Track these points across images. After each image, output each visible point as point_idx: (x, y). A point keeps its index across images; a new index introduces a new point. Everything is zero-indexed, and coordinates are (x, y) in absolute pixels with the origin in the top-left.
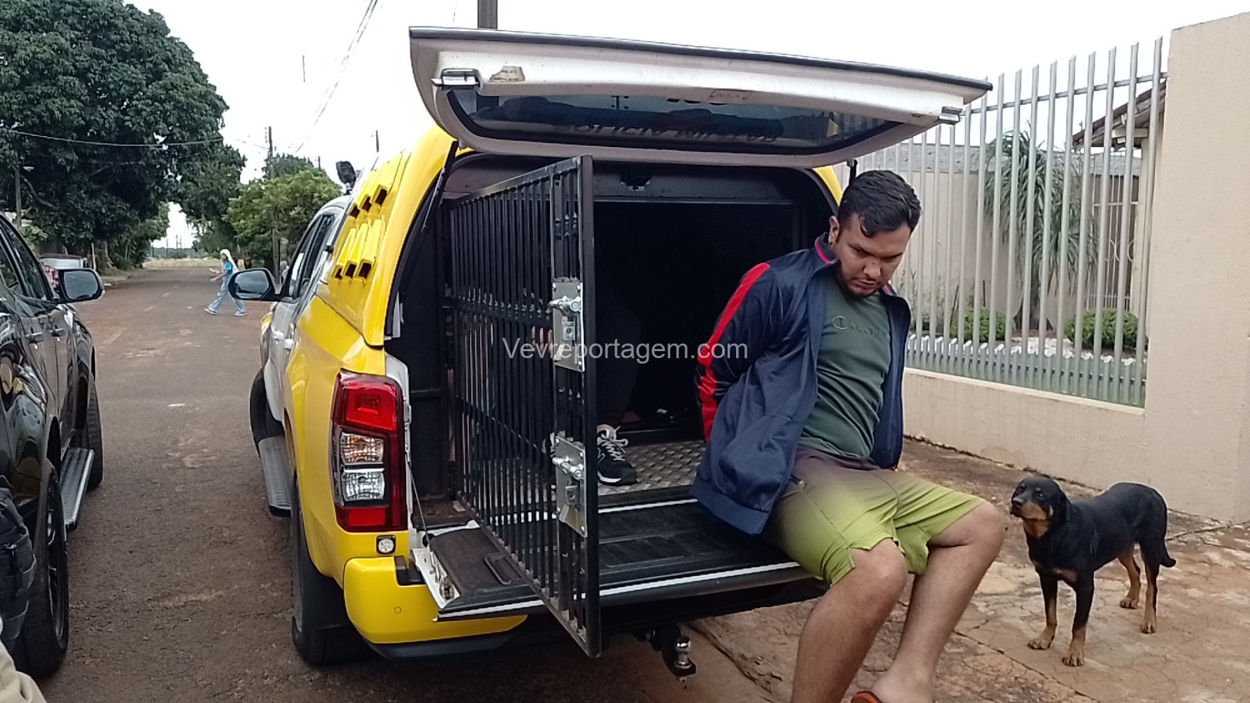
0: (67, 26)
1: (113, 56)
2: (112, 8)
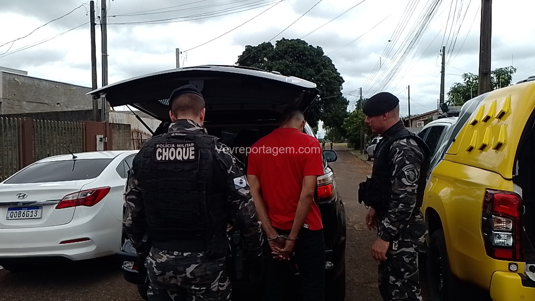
0: (289, 57)
1: (304, 66)
2: (304, 47)
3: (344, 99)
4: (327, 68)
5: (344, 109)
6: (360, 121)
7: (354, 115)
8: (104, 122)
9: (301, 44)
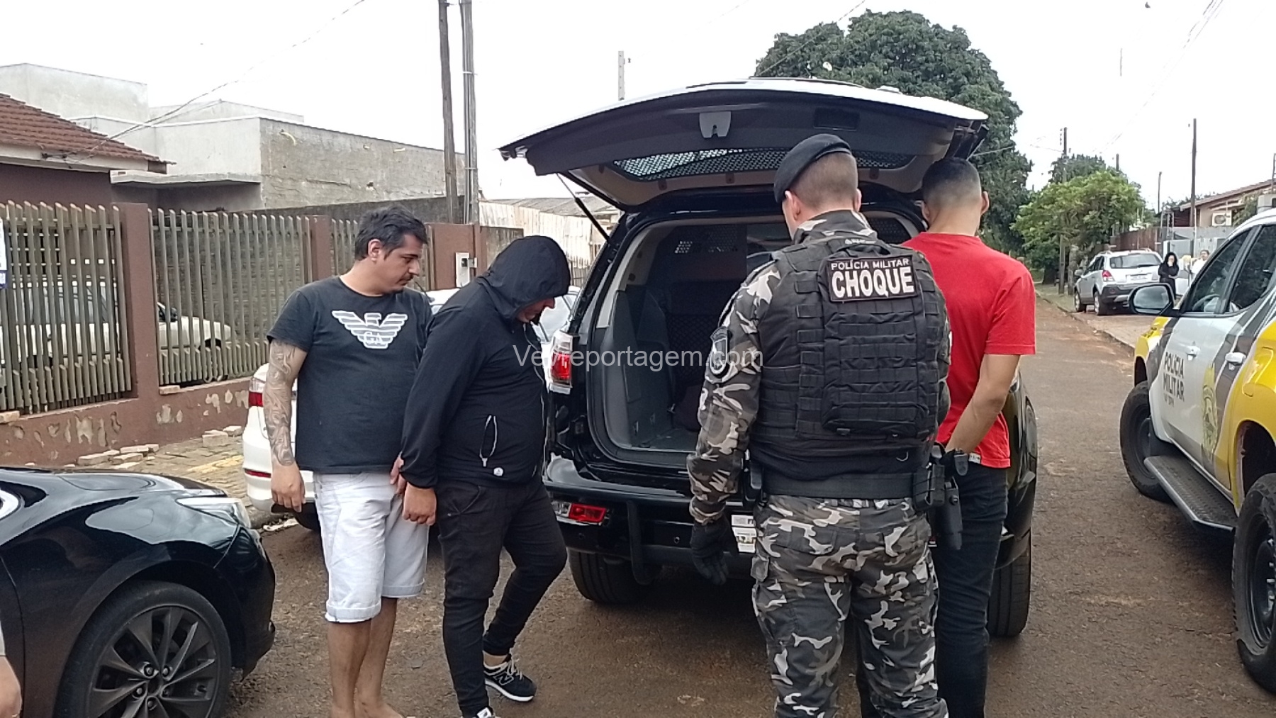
2: (920, 32)
3: (1020, 158)
4: (978, 80)
5: (1018, 184)
6: (1061, 211)
7: (1045, 198)
8: (471, 224)
9: (911, 24)
